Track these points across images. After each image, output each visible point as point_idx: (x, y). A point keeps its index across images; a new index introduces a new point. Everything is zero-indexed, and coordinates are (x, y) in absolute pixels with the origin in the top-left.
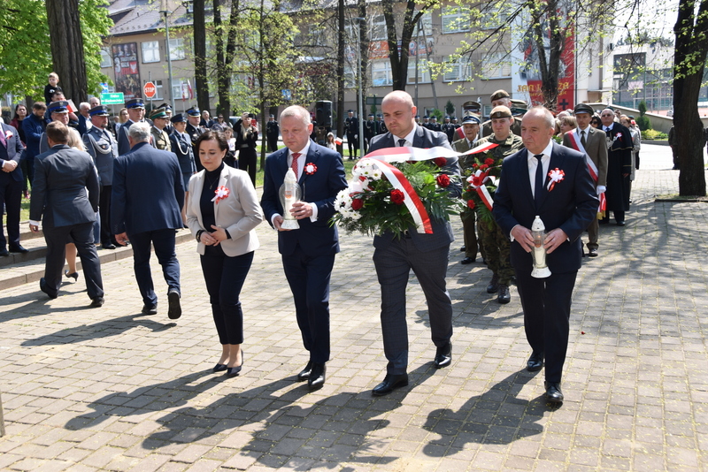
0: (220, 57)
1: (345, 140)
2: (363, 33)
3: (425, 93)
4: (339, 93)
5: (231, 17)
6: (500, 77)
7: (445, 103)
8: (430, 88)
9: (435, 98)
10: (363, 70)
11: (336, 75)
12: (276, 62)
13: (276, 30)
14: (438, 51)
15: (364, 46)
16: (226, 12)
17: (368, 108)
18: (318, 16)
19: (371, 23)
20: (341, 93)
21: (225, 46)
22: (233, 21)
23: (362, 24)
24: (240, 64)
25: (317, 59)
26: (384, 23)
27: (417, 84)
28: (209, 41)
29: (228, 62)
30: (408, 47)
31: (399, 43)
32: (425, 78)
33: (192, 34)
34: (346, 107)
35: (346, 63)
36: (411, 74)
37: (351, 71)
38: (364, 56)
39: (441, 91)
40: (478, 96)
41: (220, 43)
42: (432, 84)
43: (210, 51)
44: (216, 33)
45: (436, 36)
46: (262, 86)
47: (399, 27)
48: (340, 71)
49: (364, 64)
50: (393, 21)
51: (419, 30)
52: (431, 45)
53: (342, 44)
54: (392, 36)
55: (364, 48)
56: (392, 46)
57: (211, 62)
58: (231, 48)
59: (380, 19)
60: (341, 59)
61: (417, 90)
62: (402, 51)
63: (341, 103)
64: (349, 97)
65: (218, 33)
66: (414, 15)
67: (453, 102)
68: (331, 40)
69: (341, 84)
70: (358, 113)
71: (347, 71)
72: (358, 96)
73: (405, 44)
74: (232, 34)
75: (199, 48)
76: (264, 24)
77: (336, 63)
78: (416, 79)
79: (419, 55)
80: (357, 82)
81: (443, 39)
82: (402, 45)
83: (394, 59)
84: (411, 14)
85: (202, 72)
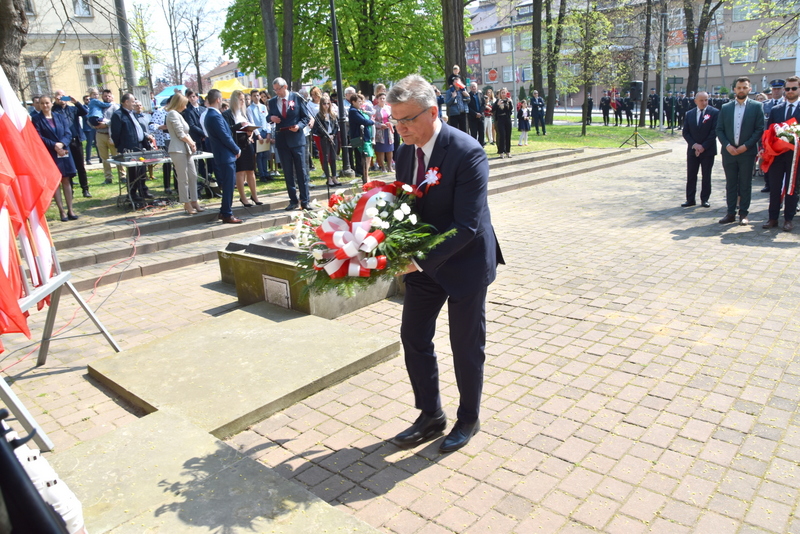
0: (550, 48)
1: (647, 113)
2: (666, 24)
3: (714, 73)
4: (644, 74)
5: (560, 17)
6: (785, 57)
7: (731, 81)
8: (719, 69)
9: (723, 77)
10: (664, 56)
11: (642, 60)
12: (594, 52)
14: (729, 37)
15: (665, 36)
16: (555, 14)
17: (666, 86)
19: (670, 15)
20: (646, 75)
21: (553, 41)
22: (561, 21)
23: (664, 17)
24: (565, 52)
25: (627, 47)
26: (682, 14)
27: (707, 65)
28: (544, 37)
29: (556, 52)
30: (703, 36)
31: (696, 31)
32: (715, 60)
34: (650, 86)
35: (650, 51)
36: (704, 58)
37: (653, 56)
38: (666, 45)
39: (728, 71)
40: (762, 75)
41: (551, 38)
42: (721, 65)
43: (544, 44)
44: (548, 30)
45: (727, 24)
46: (585, 70)
47: (697, 19)
48: (646, 57)
49: (665, 50)
50: (692, 15)
52: (722, 32)
53: (648, 35)
54: (689, 27)
56: (690, 35)
57: (544, 51)
58: (558, 42)
59: (678, 12)
60: (647, 47)
61: (707, 71)
62: (698, 39)
63: (646, 82)
64: (652, 77)
65: (549, 30)
66: (711, 8)
68: (638, 32)
69: (646, 68)
71: (651, 56)
72: (658, 77)
73: (701, 34)
74: (560, 31)
75: (536, 42)
76: (586, 21)
77: (643, 51)
78: (707, 61)
79: (712, 42)
80: (658, 66)
81: (735, 27)
82: (699, 34)
83: (691, 46)
84: (708, 8)
85: (539, 60)
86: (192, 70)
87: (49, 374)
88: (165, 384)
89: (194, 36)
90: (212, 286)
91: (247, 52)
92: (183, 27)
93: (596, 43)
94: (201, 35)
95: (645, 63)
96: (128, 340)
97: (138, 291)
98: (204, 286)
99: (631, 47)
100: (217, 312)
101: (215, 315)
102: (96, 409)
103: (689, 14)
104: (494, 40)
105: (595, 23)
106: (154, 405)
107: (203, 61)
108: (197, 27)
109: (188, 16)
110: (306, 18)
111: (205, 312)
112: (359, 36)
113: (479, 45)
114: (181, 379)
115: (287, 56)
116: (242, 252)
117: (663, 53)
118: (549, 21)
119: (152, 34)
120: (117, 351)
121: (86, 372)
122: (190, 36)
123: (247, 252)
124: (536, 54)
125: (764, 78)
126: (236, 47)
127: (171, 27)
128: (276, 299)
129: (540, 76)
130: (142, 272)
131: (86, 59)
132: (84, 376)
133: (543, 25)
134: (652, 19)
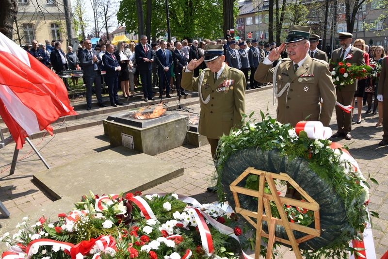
0: (277, 23)
2: (336, 11)
3: (360, 36)
4: (324, 36)
5: (283, 7)
7: (369, 40)
8: (363, 33)
9: (365, 38)
10: (335, 27)
11: (323, 29)
13: (300, 12)
14: (368, 17)
15: (336, 17)
16: (281, 5)
17: (335, 41)
18: (317, 5)
19: (339, 6)
21: (279, 19)
22: (284, 9)
23: (336, 8)
25: (316, 22)
26: (345, 6)
27: (357, 32)
28: (275, 16)
29: (281, 24)
30: (355, 17)
31: (351, 15)
32: (361, 28)
33: (268, 15)
34: (327, 42)
35: (328, 24)
36: (355, 28)
37: (329, 27)
38: (336, 21)
39: (368, 35)
40: (385, 37)
41: (278, 17)
42: (364, 32)
43: (275, 20)
45: (368, 11)
47: (352, 9)
48: (325, 27)
49: (335, 24)
50: (349, 6)
51: (360, 9)
52: (365, 15)
53: (326, 16)
54: (348, 13)
55: (336, 18)
56: (347, 16)
57: (274, 24)
58: (282, 20)
59: (343, 5)
60: (326, 22)
61: (357, 35)
62: (352, 18)
63: (324, 40)
64: (328, 37)
65: (277, 14)
67: (373, 39)
68: (322, 15)
69: (325, 33)
70: (331, 44)
71: (328, 27)
72: (331, 37)
74: (283, 14)
75: (271, 19)
76: (296, 9)
77: (324, 24)
78: (357, 30)
79: (359, 19)
80: (332, 32)
81: (371, 12)
82: (352, 16)
83: (348, 22)
84: (358, 3)
85: (272, 28)
86: (104, 31)
87: (15, 178)
88: (67, 186)
89: (105, 14)
90: (99, 137)
91: (130, 23)
92: (100, 9)
93: (301, 20)
94: (109, 14)
95: (325, 31)
96: (55, 163)
97: (64, 139)
98: (96, 137)
99: (318, 22)
100: (100, 150)
101: (98, 152)
102: (34, 197)
103: (348, 6)
104: (252, 18)
105: (300, 10)
106: (60, 196)
107: (110, 26)
108: (107, 10)
109: (103, 4)
110: (159, 6)
111: (94, 150)
112: (184, 15)
113: (244, 21)
114: (76, 183)
115: (148, 24)
116: (112, 122)
117: (334, 25)
118: (277, 9)
119: (85, 13)
120: (48, 168)
121: (32, 178)
122: (104, 14)
123: (115, 121)
124: (271, 25)
125: (385, 38)
126: (125, 21)
127: (94, 10)
128: (127, 145)
129: (272, 36)
130: (67, 129)
131: (52, 25)
132: (31, 180)
133: (274, 11)
134: (329, 9)
